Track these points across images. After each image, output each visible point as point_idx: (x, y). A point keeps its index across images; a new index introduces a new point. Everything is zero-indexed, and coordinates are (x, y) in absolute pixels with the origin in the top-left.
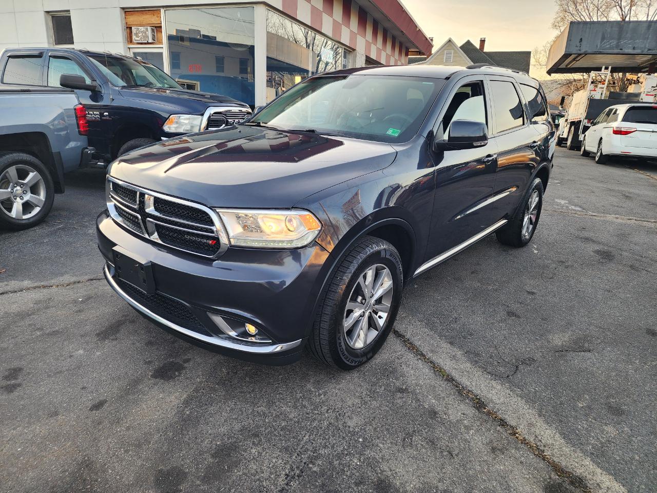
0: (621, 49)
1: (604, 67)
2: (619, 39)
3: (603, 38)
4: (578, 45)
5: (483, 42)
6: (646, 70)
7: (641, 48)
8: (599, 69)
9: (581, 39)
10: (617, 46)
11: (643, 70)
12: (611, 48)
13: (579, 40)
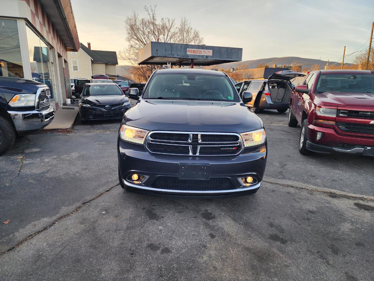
0: (173, 56)
1: (168, 63)
2: (172, 51)
3: (166, 50)
4: (156, 52)
5: (89, 44)
6: (177, 64)
7: (180, 55)
8: (166, 64)
9: (157, 50)
10: (171, 54)
11: (176, 64)
12: (169, 55)
13: (156, 50)
